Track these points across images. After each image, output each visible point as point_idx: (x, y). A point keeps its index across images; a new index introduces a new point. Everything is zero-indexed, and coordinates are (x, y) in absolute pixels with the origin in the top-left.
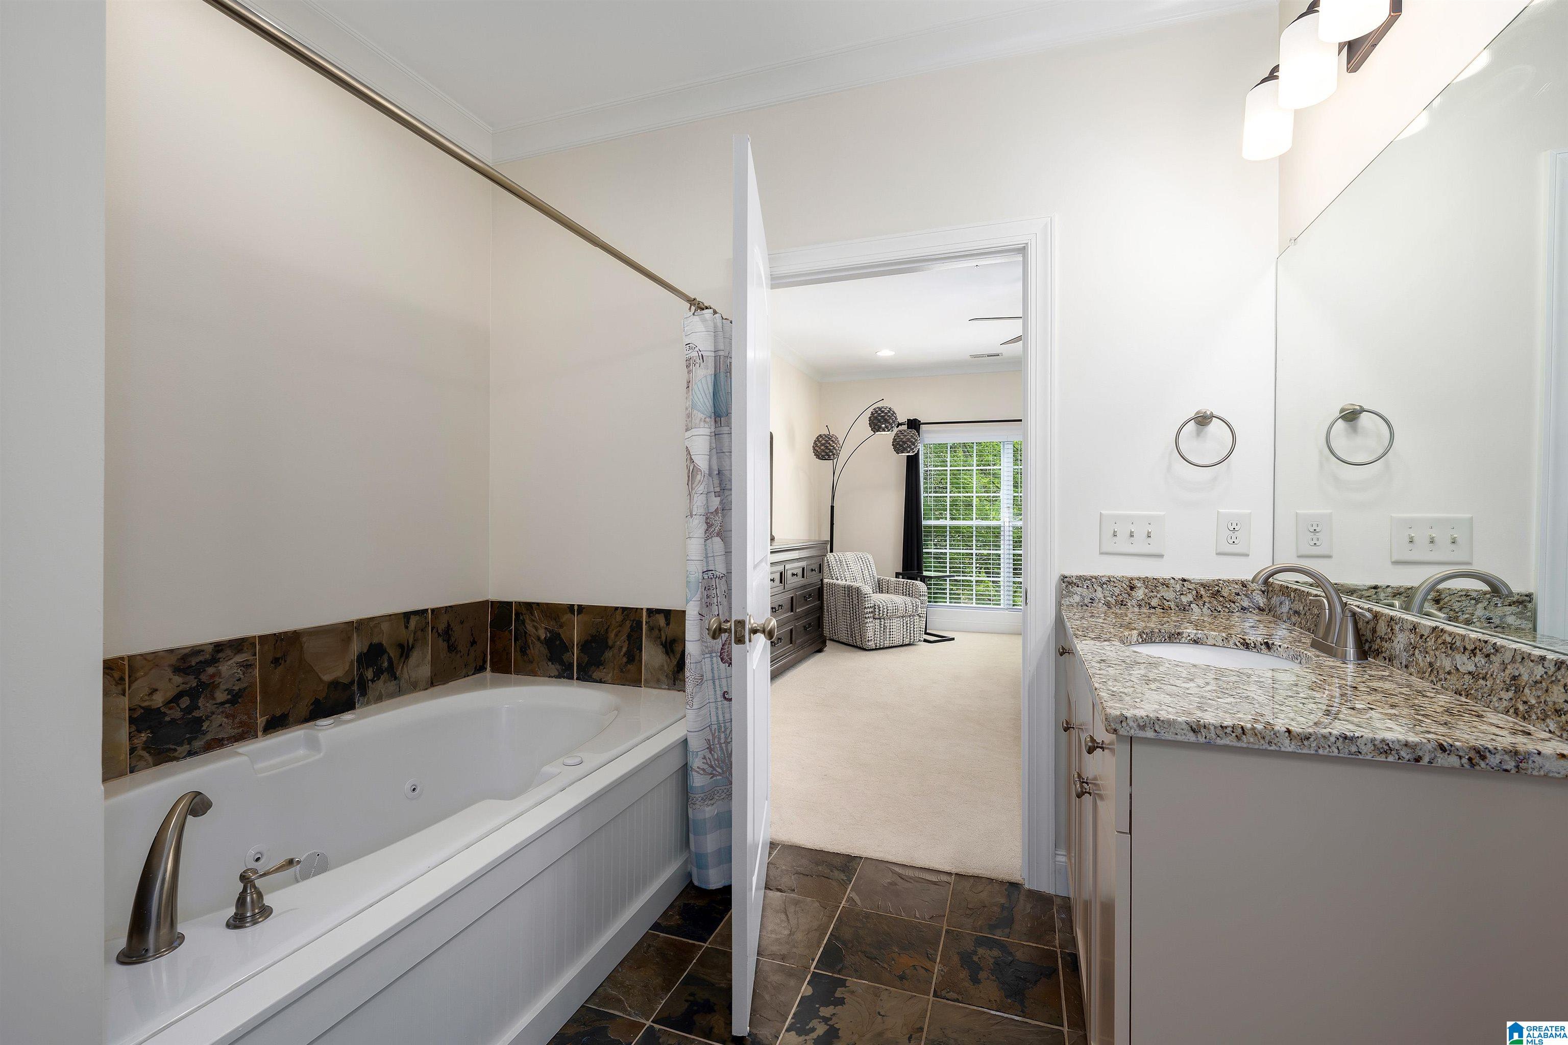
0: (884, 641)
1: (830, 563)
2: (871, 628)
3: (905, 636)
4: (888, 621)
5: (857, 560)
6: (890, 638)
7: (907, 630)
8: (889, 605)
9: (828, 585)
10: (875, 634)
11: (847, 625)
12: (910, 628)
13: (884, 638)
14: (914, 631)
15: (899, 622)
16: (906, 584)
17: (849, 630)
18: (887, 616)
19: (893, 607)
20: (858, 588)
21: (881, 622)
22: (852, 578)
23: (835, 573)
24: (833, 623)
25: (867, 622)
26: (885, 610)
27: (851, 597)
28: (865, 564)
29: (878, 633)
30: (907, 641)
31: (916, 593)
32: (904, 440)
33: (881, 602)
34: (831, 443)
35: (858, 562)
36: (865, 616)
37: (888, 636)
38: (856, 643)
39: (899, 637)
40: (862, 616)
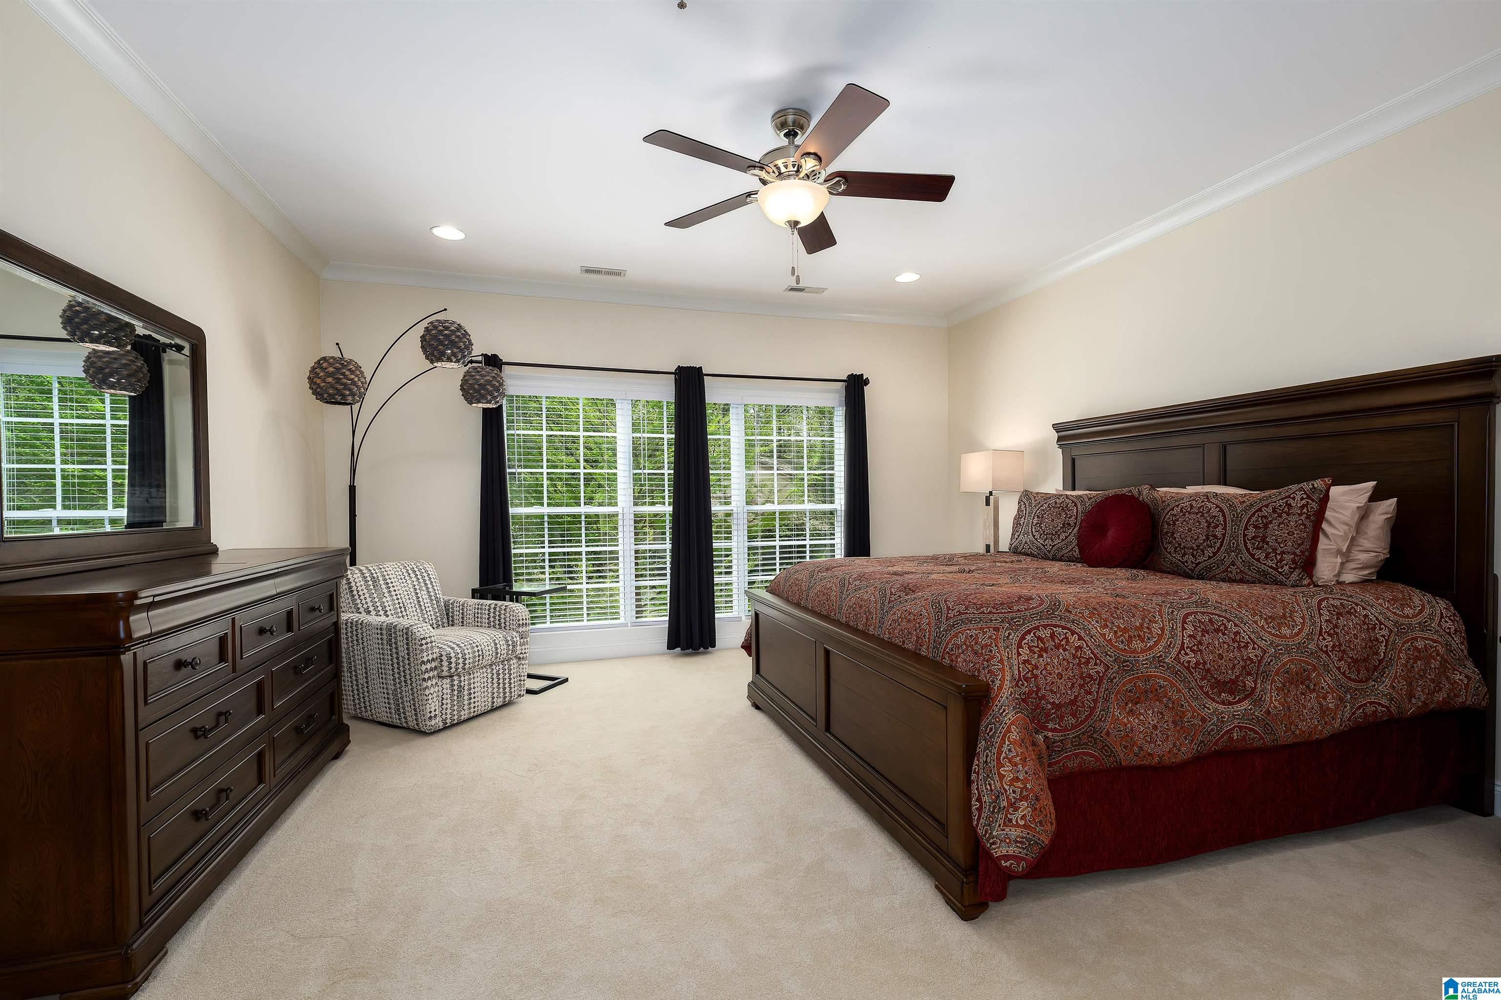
0: (459, 712)
1: (353, 584)
2: (435, 695)
3: (495, 695)
4: (466, 678)
5: (406, 574)
6: (470, 704)
7: (499, 684)
8: (466, 652)
9: (349, 625)
10: (443, 704)
11: (388, 694)
12: (504, 679)
13: (459, 707)
14: (510, 684)
15: (485, 674)
16: (495, 608)
17: (392, 702)
18: (464, 669)
19: (474, 652)
20: (407, 629)
21: (452, 681)
22: (398, 606)
23: (364, 602)
24: (361, 691)
25: (427, 687)
26: (461, 661)
27: (394, 645)
28: (421, 580)
29: (449, 701)
30: (499, 702)
31: (511, 622)
32: (482, 381)
33: (453, 648)
34: (347, 373)
35: (407, 578)
36: (422, 677)
37: (466, 702)
38: (406, 723)
39: (486, 698)
40: (417, 677)
